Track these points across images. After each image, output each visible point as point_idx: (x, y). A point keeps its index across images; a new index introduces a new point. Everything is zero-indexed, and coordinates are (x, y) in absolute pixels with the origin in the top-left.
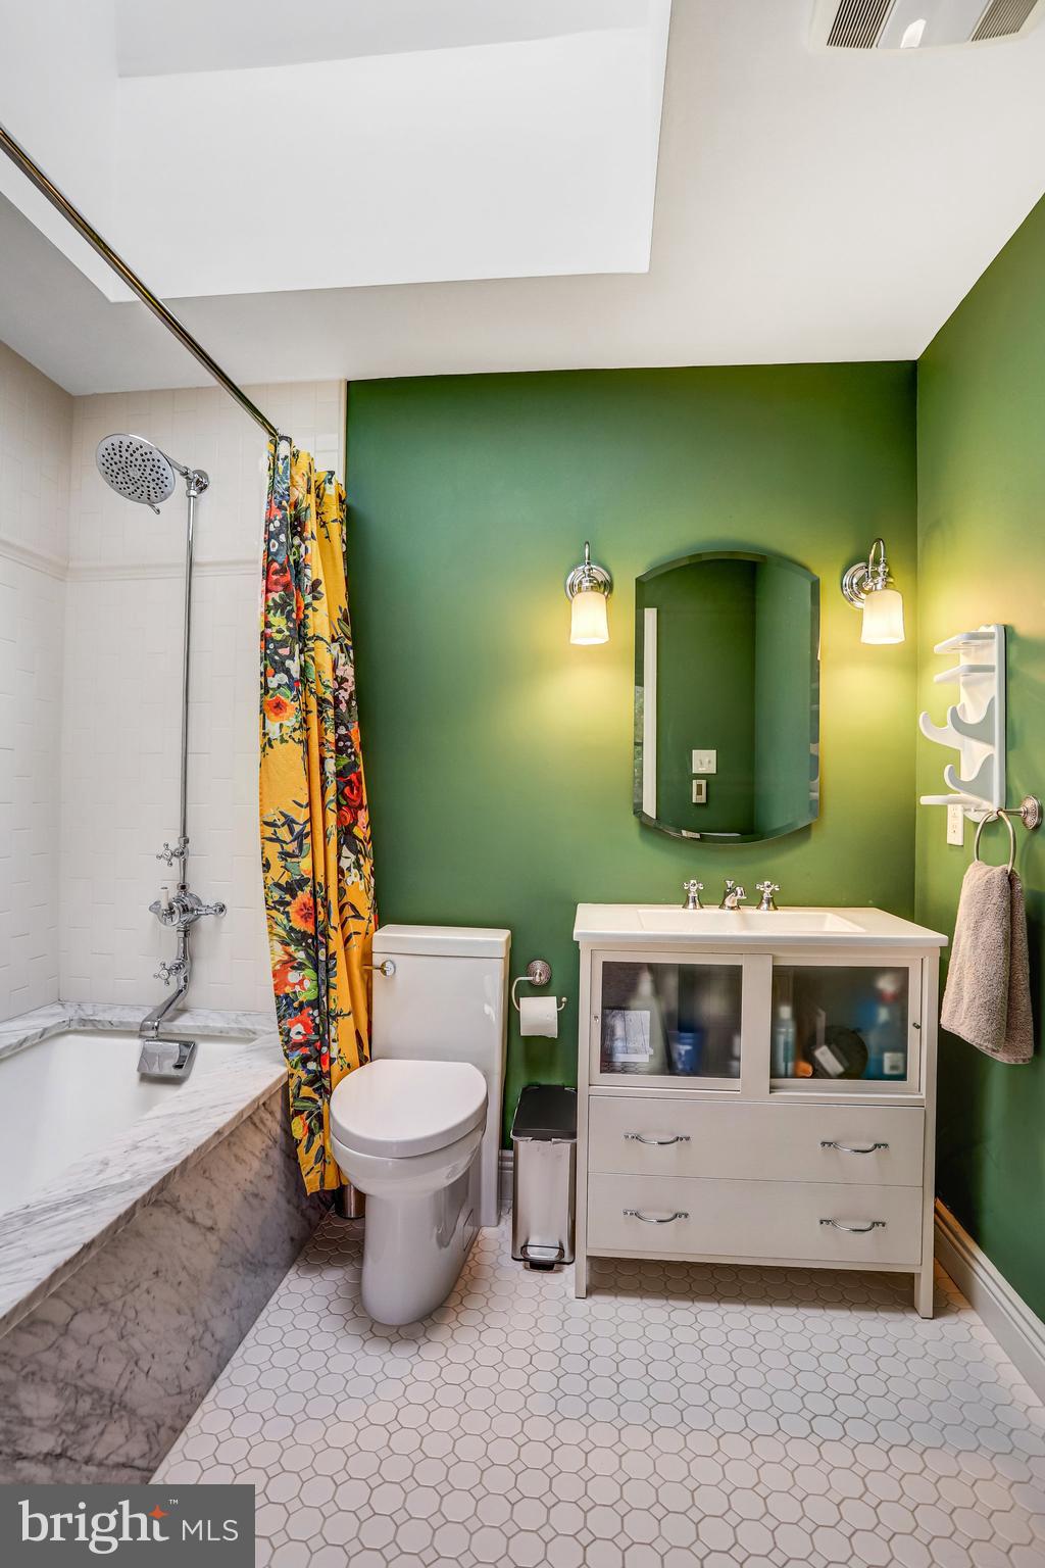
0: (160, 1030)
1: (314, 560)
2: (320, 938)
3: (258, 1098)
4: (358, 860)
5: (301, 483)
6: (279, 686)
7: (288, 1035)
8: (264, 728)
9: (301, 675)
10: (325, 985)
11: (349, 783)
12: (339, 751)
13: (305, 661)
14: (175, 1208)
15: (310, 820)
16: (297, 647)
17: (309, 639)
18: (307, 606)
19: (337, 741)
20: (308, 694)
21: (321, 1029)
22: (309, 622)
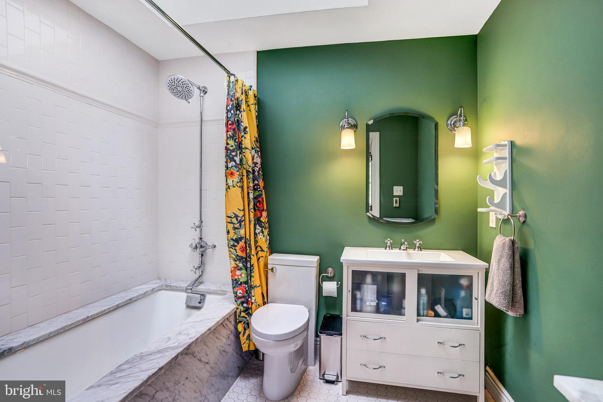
0: (193, 290)
1: (245, 119)
2: (248, 259)
3: (225, 317)
4: (262, 230)
5: (239, 91)
6: (232, 166)
7: (236, 294)
8: (227, 182)
9: (240, 162)
10: (250, 276)
11: (259, 201)
12: (255, 190)
13: (242, 157)
14: (193, 355)
15: (244, 215)
16: (238, 152)
17: (243, 149)
18: (242, 137)
19: (254, 186)
20: (243, 169)
21: (248, 292)
22: (243, 142)
